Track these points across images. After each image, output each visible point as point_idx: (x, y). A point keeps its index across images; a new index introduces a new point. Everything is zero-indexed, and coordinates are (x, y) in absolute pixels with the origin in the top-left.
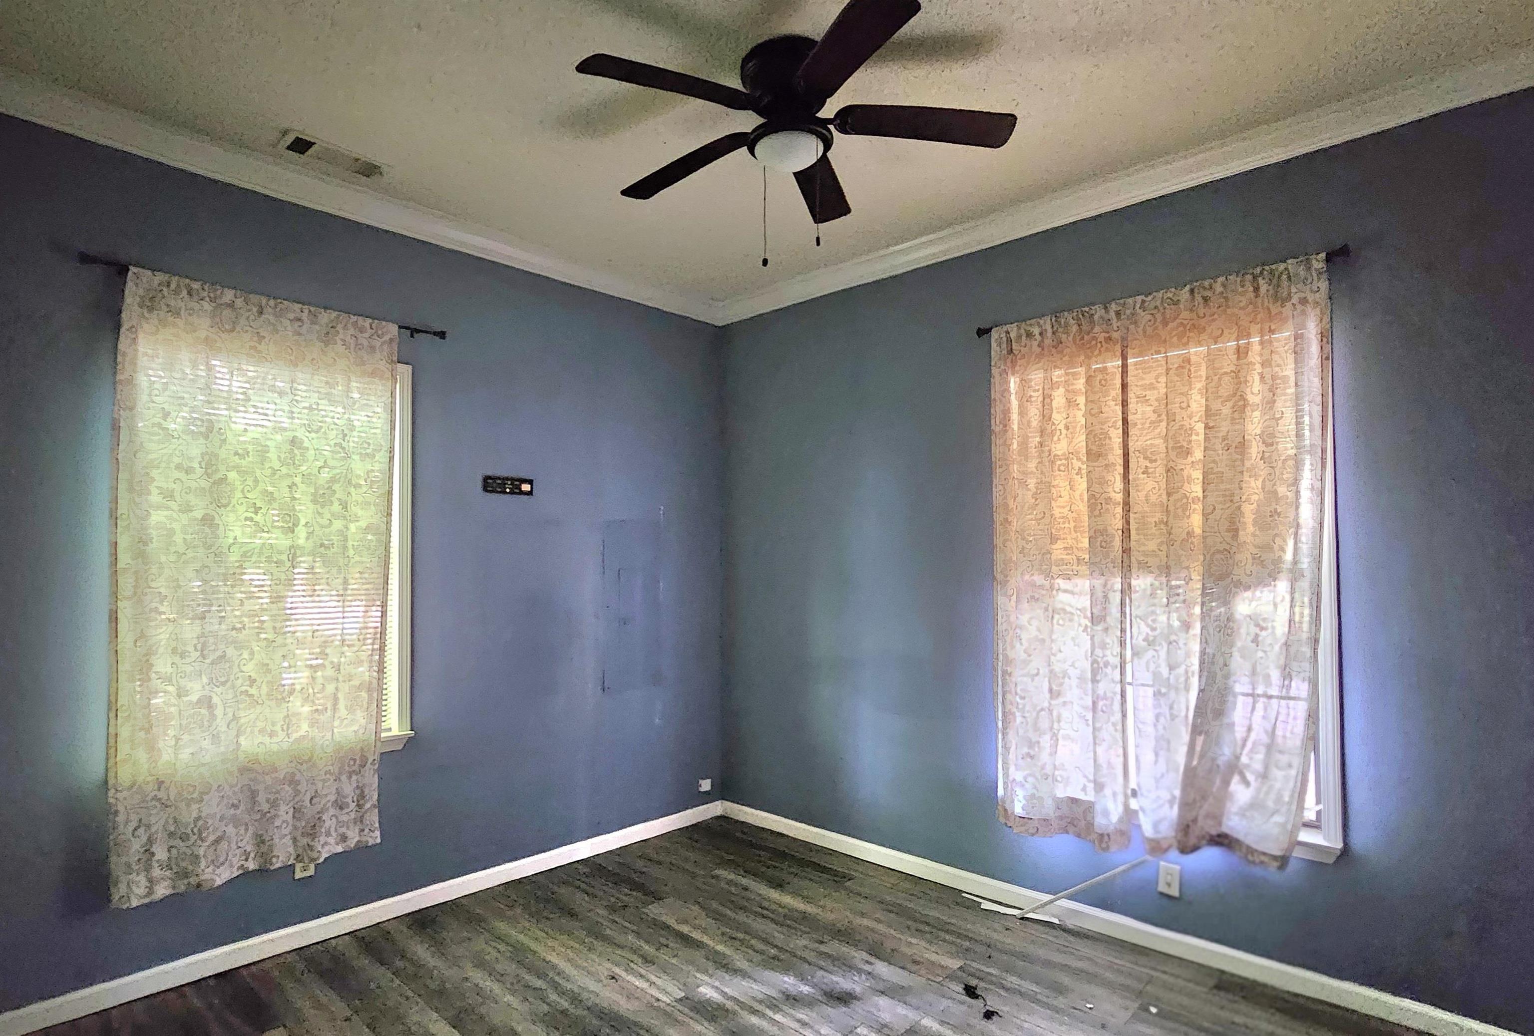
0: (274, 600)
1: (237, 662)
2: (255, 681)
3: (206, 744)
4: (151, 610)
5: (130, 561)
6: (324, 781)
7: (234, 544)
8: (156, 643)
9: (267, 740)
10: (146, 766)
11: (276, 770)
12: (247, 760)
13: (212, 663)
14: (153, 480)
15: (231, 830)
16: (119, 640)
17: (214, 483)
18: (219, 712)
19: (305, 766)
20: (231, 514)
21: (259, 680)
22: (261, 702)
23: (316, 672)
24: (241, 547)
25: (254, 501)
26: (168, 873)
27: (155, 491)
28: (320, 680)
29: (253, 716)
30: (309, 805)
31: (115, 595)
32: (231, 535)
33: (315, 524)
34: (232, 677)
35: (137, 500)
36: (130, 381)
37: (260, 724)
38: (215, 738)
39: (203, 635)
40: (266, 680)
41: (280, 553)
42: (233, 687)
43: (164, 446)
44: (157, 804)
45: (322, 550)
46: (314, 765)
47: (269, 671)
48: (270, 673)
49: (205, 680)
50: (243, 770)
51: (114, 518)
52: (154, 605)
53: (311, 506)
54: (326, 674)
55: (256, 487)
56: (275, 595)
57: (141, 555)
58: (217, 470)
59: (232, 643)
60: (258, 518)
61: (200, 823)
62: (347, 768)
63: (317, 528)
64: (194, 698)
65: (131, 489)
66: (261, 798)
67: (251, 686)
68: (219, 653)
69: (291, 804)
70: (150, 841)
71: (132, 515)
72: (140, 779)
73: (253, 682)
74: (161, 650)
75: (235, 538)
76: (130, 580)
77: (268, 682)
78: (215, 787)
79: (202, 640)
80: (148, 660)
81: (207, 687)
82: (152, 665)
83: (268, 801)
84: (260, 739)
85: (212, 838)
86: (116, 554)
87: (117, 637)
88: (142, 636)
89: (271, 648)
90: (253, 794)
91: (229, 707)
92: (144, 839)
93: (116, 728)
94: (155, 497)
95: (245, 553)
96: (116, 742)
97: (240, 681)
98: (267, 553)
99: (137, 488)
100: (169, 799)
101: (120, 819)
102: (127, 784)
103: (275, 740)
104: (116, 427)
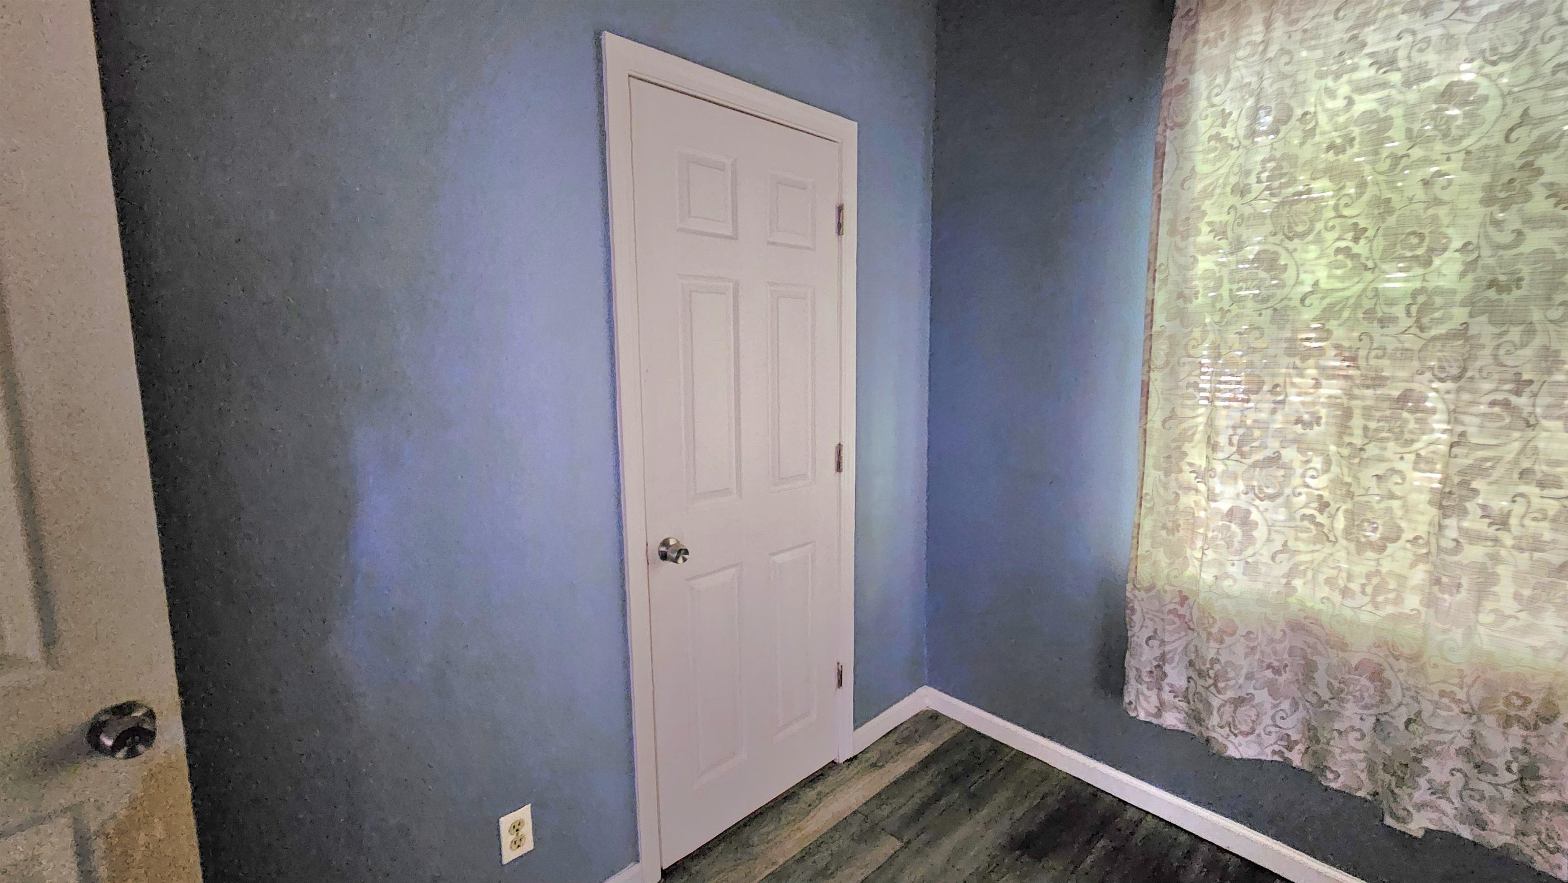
0: (1369, 382)
1: (1299, 471)
2: (1327, 505)
3: (1235, 570)
4: (1188, 386)
5: (1166, 323)
6: (1437, 705)
7: (1312, 292)
8: (1193, 427)
9: (1337, 598)
10: (1166, 572)
11: (1343, 646)
12: (1303, 614)
13: (1254, 465)
14: (1204, 214)
15: (1262, 696)
16: (1149, 417)
17: (1282, 204)
18: (1260, 533)
19: (1403, 664)
20: (1312, 247)
21: (1334, 506)
22: (1332, 538)
23: (1445, 516)
24: (1323, 298)
25: (1355, 220)
26: (1184, 705)
27: (1205, 229)
28: (1452, 533)
29: (1319, 556)
30: (1402, 727)
31: (1147, 363)
32: (1308, 278)
33: (1483, 243)
34: (1288, 491)
35: (1181, 244)
36: (1184, 88)
37: (1329, 572)
38: (1250, 568)
39: (1242, 424)
40: (1344, 507)
41: (1391, 303)
42: (1288, 504)
43: (1221, 164)
44: (1176, 620)
45: (1492, 294)
46: (1422, 670)
47: (1350, 495)
48: (1352, 499)
49: (1241, 486)
50: (1296, 626)
51: (1152, 269)
52: (1192, 379)
53: (1481, 211)
54: (1466, 524)
55: (1360, 195)
56: (1373, 374)
57: (1181, 316)
58: (1293, 181)
59: (1294, 441)
60: (1360, 248)
61: (1217, 667)
62: (1501, 706)
63: (1486, 252)
64: (1224, 505)
65: (1172, 232)
66: (1320, 677)
67: (1321, 511)
68: (1268, 453)
69: (1373, 711)
70: (1163, 658)
71: (1171, 265)
72: (1160, 584)
73: (1324, 506)
74: (1197, 437)
75: (1316, 284)
76: (1164, 347)
77: (1346, 511)
78: (1242, 631)
79: (1241, 431)
80: (1179, 447)
81: (1243, 496)
82: (1185, 454)
83: (1330, 686)
84: (1325, 591)
85: (1230, 694)
86: (1152, 315)
87: (1146, 413)
88: (1172, 415)
89: (1357, 460)
90: (1309, 669)
91: (1278, 532)
92: (1158, 653)
93: (1139, 519)
94: (1204, 237)
95: (1331, 306)
96: (1138, 534)
97: (1303, 499)
98: (1367, 304)
99: (1181, 229)
100: (1191, 620)
101: (1137, 617)
102: (1146, 584)
103: (1349, 602)
104: (1160, 155)
